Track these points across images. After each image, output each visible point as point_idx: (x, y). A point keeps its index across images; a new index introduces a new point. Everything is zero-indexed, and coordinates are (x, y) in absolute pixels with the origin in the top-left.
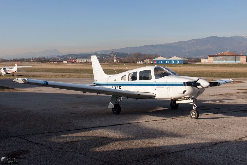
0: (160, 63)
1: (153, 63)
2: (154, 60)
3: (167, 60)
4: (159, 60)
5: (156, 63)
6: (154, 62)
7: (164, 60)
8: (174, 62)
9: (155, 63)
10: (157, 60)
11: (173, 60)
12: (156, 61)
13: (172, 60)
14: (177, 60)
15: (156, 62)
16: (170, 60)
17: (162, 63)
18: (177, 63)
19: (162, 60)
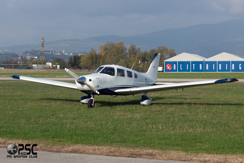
0: (184, 69)
1: (163, 71)
2: (167, 63)
3: (201, 62)
4: (180, 63)
5: (172, 70)
6: (166, 68)
7: (193, 62)
8: (220, 68)
9: (169, 70)
10: (175, 63)
11: (219, 62)
12: (172, 63)
13: (215, 63)
14: (228, 63)
15: (173, 67)
16: (211, 63)
17: (189, 70)
18: (229, 70)
19: (189, 63)
